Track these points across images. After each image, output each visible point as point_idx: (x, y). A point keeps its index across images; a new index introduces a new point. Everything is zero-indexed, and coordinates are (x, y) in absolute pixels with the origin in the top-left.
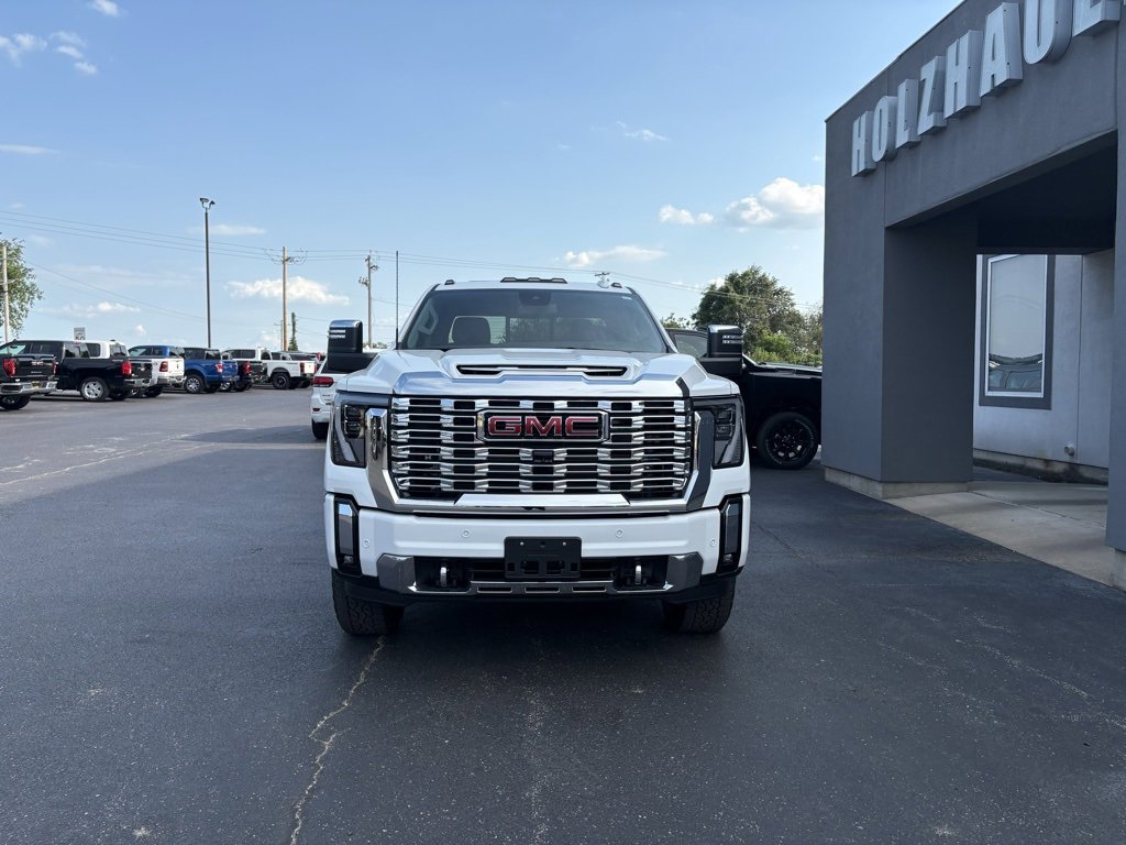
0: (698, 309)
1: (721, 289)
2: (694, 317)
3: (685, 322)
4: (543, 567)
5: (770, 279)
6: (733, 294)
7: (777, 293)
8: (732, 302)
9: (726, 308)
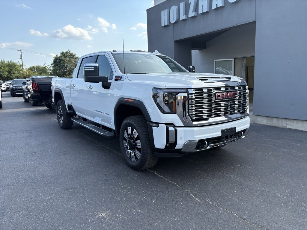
0: (53, 62)
1: (60, 56)
2: (52, 64)
3: (50, 66)
4: (229, 137)
5: (74, 54)
6: (63, 58)
7: (76, 58)
8: (63, 60)
9: (62, 62)
